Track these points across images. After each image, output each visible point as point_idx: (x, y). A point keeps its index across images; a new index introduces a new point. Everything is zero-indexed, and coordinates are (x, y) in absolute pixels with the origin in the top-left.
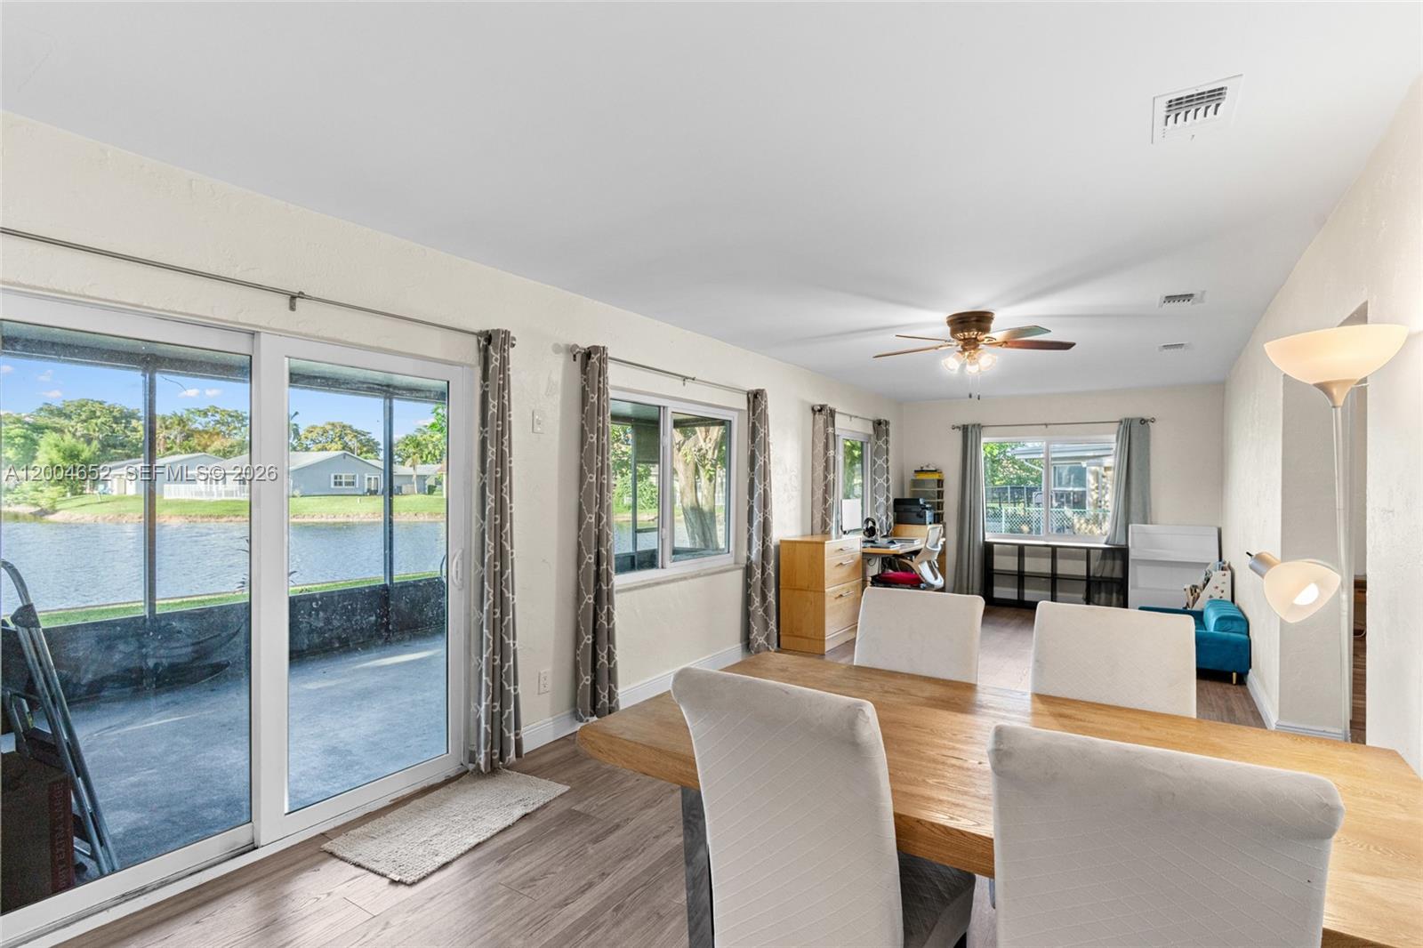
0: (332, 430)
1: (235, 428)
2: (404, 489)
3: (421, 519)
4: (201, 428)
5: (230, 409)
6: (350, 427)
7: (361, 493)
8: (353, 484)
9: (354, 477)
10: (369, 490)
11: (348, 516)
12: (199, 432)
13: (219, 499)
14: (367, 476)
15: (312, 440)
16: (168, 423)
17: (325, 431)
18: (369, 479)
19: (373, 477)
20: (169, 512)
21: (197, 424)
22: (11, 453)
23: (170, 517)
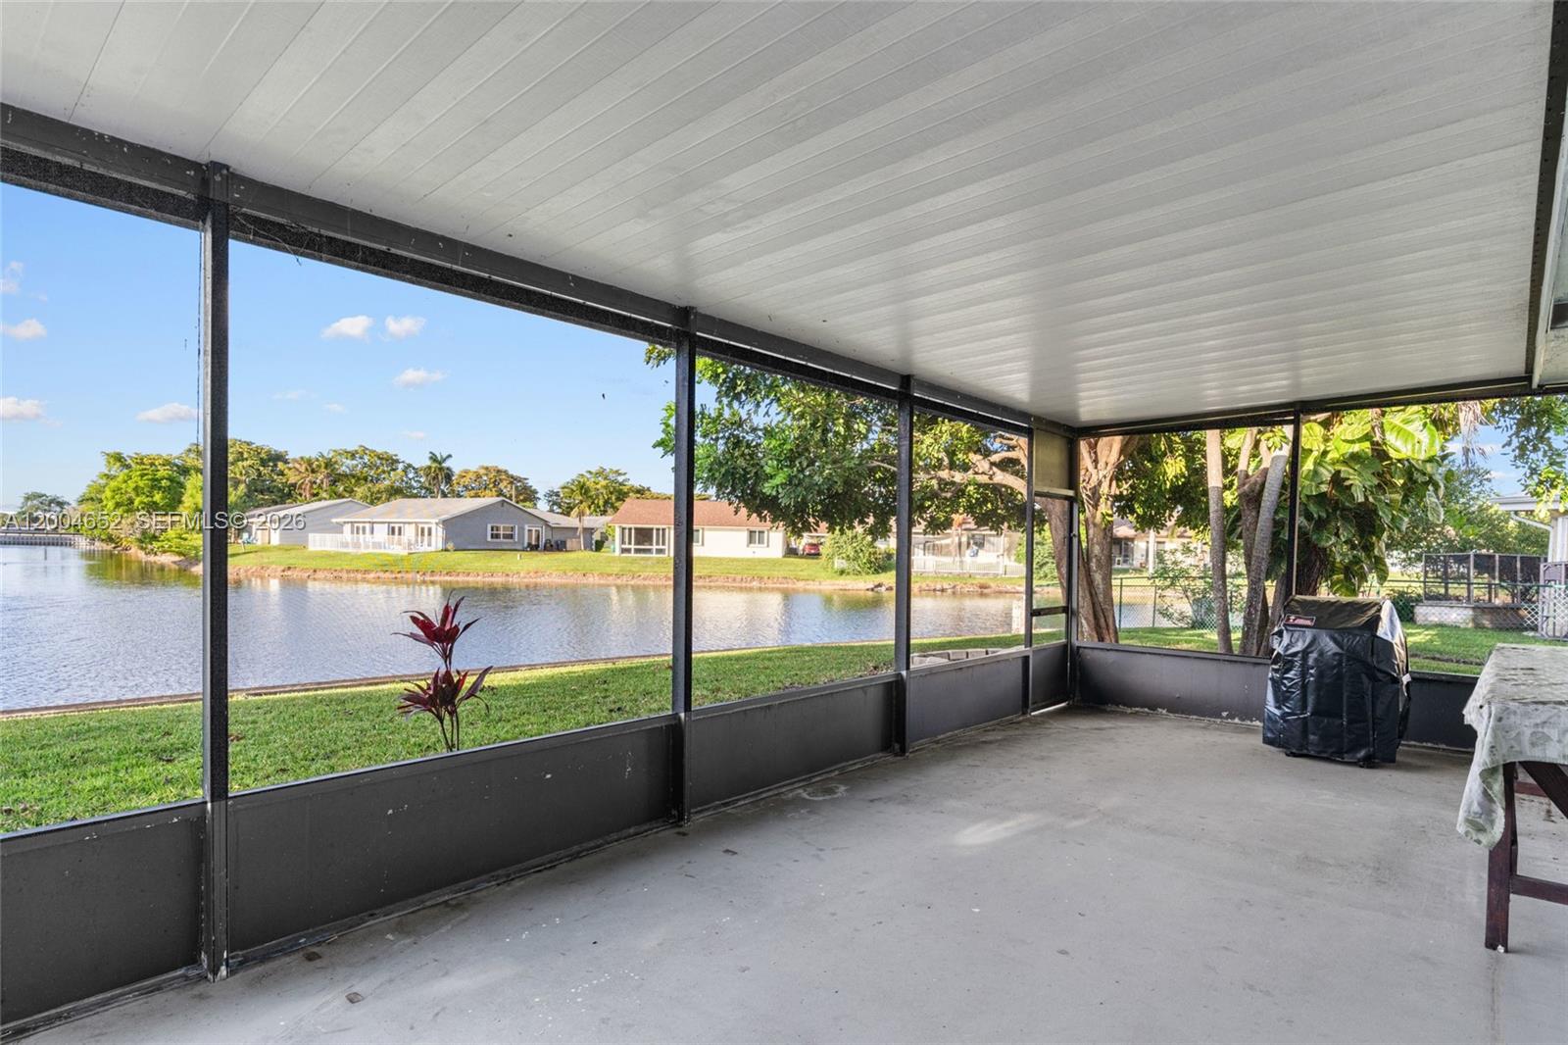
0: (487, 475)
1: (384, 472)
2: (569, 545)
3: (591, 580)
4: (348, 472)
5: (379, 450)
6: (506, 472)
7: (520, 547)
8: (511, 536)
9: (512, 529)
10: (529, 544)
11: (507, 575)
12: (346, 476)
13: (366, 551)
14: (527, 528)
15: (464, 486)
16: (314, 466)
17: (479, 476)
18: (530, 531)
19: (534, 529)
20: (313, 564)
21: (344, 468)
22: (158, 497)
23: (315, 571)
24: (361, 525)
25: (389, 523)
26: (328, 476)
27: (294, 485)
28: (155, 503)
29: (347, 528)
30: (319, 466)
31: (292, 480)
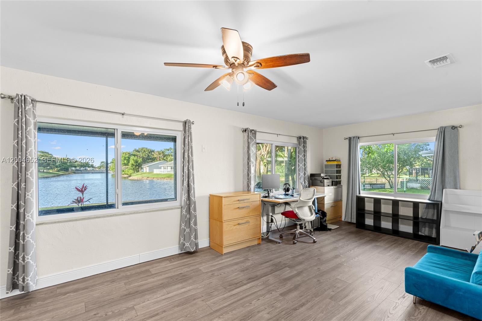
12: (167, 155)
20: (153, 176)
21: (167, 153)
22: (125, 162)
23: (153, 178)
24: (165, 167)
25: (171, 166)
26: (163, 155)
27: (156, 158)
28: (125, 163)
29: (162, 168)
30: (161, 153)
31: (155, 156)
